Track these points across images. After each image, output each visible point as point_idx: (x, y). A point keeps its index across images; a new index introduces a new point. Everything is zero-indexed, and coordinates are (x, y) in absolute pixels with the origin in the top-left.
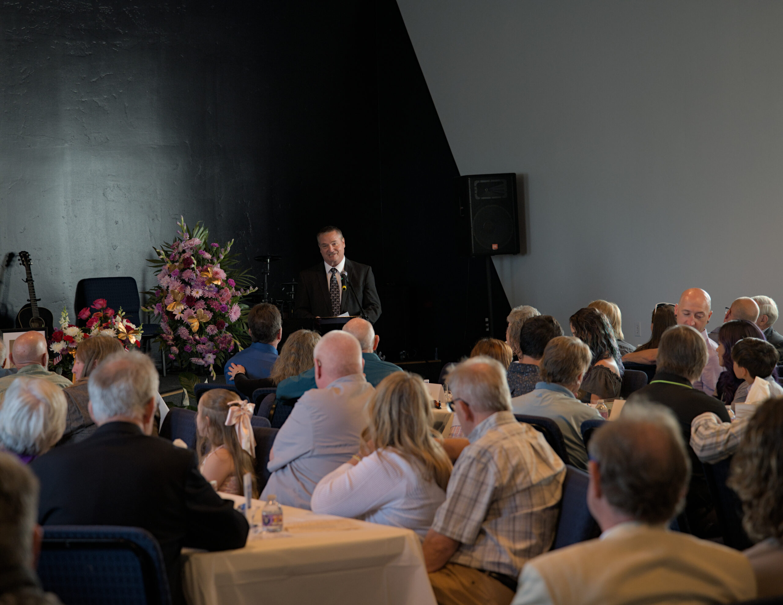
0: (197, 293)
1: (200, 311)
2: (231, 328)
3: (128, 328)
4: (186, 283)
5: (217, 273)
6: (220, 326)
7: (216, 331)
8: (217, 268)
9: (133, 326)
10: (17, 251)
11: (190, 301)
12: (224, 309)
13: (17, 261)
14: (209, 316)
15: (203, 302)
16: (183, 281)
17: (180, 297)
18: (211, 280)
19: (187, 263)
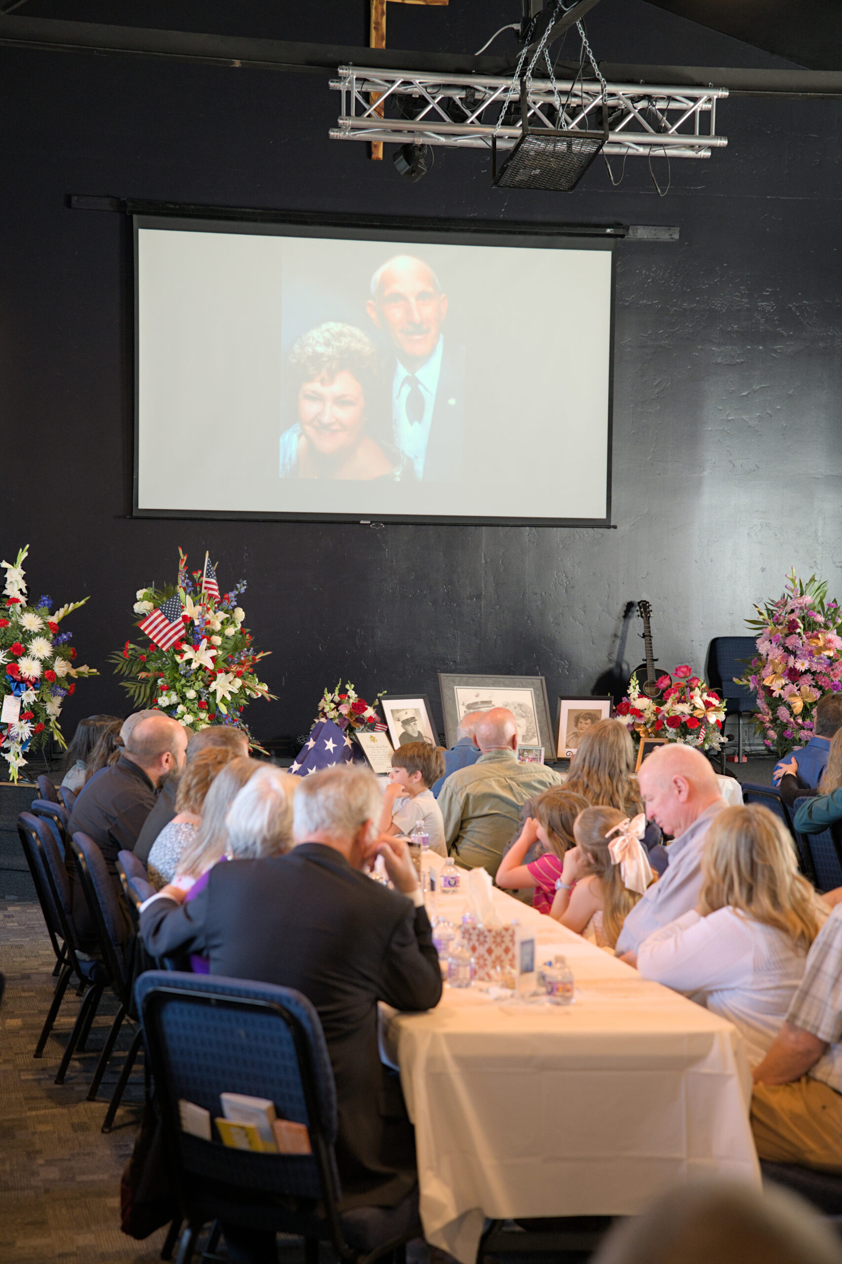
0: (802, 665)
1: (805, 688)
3: (708, 704)
4: (790, 652)
5: (830, 641)
8: (832, 635)
9: (714, 702)
11: (794, 675)
13: (635, 612)
15: (809, 677)
16: (786, 649)
17: (780, 669)
18: (820, 650)
19: (792, 626)
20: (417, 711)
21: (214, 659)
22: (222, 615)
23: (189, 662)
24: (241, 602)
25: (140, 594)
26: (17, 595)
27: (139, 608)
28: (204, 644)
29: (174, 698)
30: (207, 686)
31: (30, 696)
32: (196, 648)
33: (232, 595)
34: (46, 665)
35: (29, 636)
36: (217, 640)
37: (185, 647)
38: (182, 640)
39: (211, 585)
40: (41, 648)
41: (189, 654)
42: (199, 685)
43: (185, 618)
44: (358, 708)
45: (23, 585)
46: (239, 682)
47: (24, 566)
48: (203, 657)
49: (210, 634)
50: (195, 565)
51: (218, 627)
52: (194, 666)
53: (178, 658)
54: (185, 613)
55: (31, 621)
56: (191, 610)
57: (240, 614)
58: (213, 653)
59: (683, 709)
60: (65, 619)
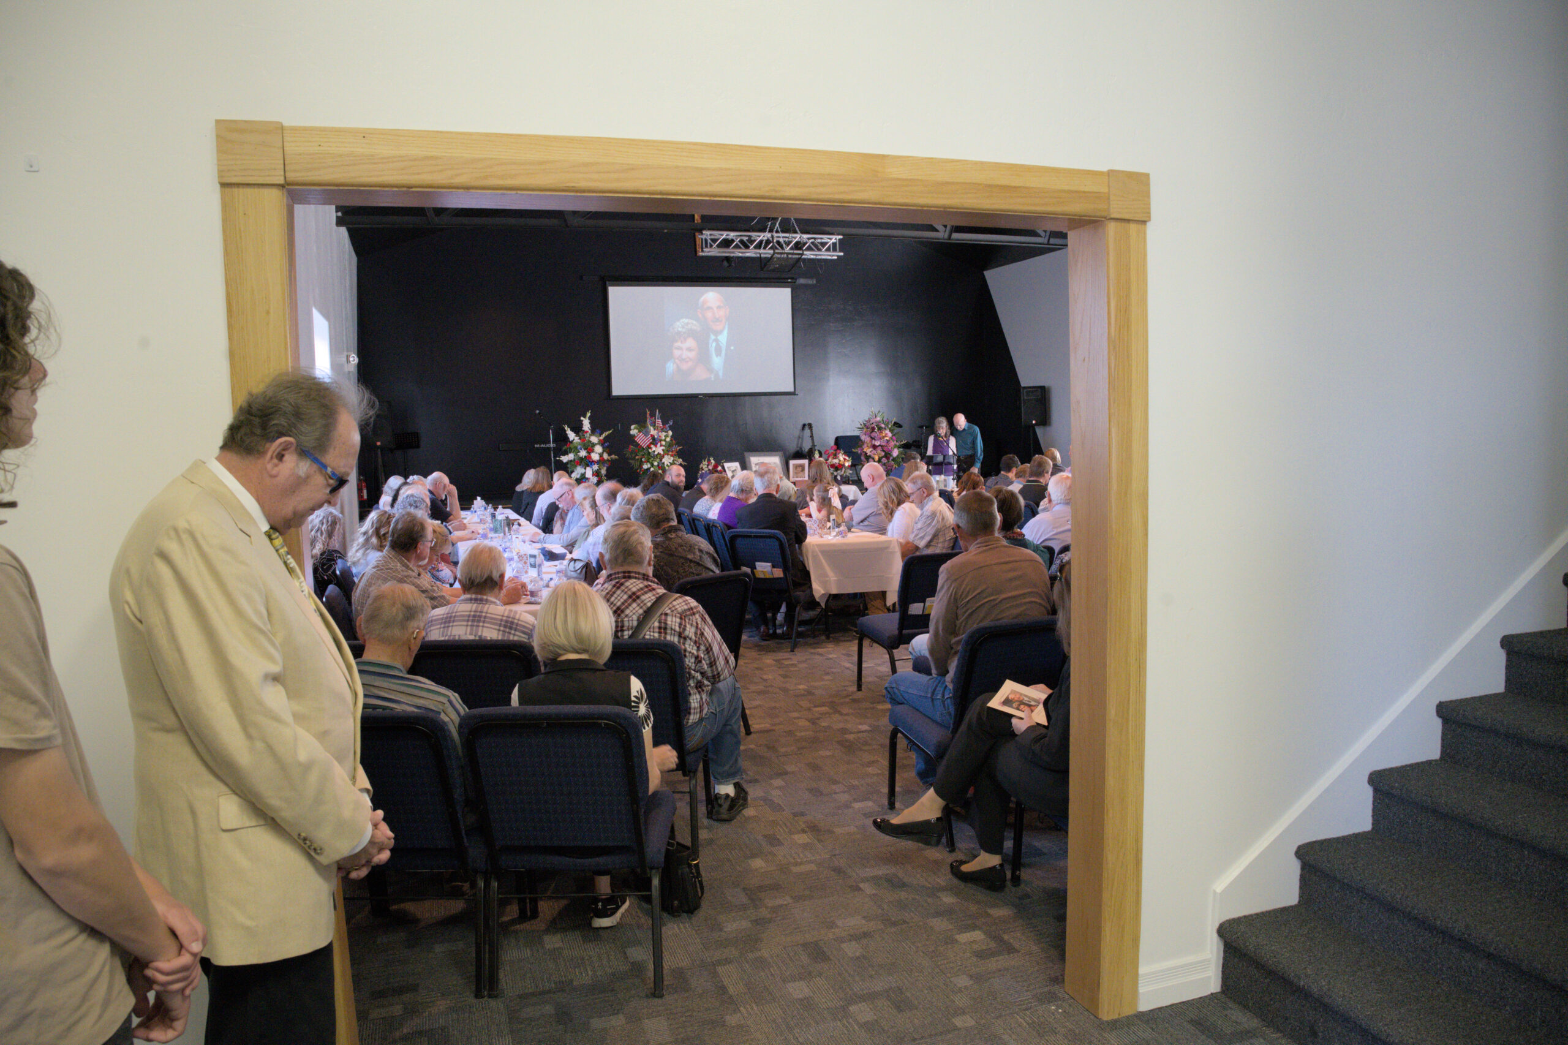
0: (877, 443)
1: (879, 451)
2: (894, 460)
3: (845, 459)
4: (873, 438)
5: (887, 434)
6: (888, 458)
7: (886, 461)
8: (887, 432)
9: (847, 458)
10: (807, 423)
11: (875, 447)
12: (890, 451)
13: (807, 428)
14: (883, 454)
15: (880, 447)
17: (869, 445)
18: (884, 437)
19: (873, 429)
20: (736, 467)
21: (663, 450)
22: (664, 434)
23: (654, 451)
24: (671, 428)
25: (632, 427)
26: (588, 430)
27: (632, 432)
28: (659, 444)
29: (649, 465)
30: (661, 460)
31: (596, 467)
32: (656, 446)
33: (667, 426)
34: (601, 455)
35: (594, 445)
36: (663, 443)
37: (652, 446)
38: (651, 443)
39: (659, 422)
40: (598, 449)
41: (654, 449)
42: (658, 460)
43: (652, 435)
44: (716, 466)
45: (589, 426)
46: (672, 458)
47: (589, 418)
48: (659, 450)
49: (661, 440)
50: (653, 415)
51: (663, 438)
52: (656, 453)
53: (650, 451)
54: (651, 433)
55: (594, 439)
56: (653, 432)
57: (670, 433)
58: (663, 448)
59: (836, 461)
60: (605, 437)
